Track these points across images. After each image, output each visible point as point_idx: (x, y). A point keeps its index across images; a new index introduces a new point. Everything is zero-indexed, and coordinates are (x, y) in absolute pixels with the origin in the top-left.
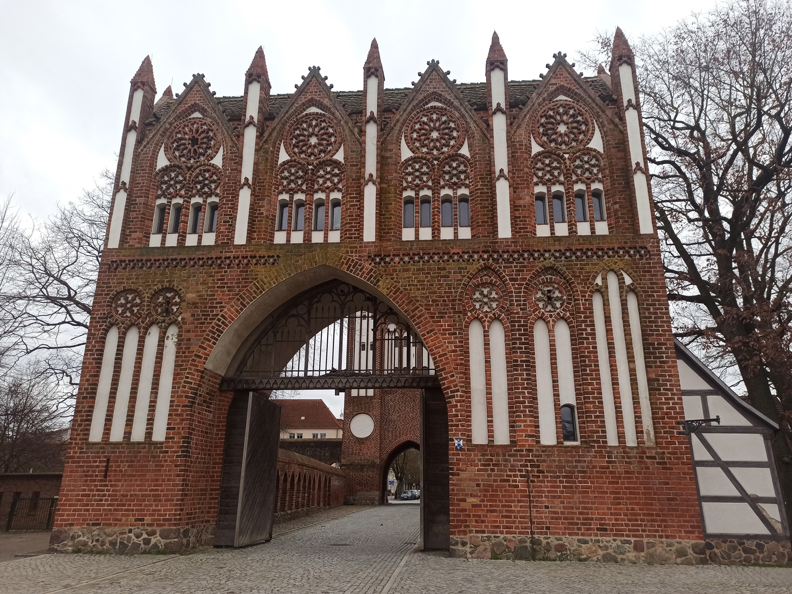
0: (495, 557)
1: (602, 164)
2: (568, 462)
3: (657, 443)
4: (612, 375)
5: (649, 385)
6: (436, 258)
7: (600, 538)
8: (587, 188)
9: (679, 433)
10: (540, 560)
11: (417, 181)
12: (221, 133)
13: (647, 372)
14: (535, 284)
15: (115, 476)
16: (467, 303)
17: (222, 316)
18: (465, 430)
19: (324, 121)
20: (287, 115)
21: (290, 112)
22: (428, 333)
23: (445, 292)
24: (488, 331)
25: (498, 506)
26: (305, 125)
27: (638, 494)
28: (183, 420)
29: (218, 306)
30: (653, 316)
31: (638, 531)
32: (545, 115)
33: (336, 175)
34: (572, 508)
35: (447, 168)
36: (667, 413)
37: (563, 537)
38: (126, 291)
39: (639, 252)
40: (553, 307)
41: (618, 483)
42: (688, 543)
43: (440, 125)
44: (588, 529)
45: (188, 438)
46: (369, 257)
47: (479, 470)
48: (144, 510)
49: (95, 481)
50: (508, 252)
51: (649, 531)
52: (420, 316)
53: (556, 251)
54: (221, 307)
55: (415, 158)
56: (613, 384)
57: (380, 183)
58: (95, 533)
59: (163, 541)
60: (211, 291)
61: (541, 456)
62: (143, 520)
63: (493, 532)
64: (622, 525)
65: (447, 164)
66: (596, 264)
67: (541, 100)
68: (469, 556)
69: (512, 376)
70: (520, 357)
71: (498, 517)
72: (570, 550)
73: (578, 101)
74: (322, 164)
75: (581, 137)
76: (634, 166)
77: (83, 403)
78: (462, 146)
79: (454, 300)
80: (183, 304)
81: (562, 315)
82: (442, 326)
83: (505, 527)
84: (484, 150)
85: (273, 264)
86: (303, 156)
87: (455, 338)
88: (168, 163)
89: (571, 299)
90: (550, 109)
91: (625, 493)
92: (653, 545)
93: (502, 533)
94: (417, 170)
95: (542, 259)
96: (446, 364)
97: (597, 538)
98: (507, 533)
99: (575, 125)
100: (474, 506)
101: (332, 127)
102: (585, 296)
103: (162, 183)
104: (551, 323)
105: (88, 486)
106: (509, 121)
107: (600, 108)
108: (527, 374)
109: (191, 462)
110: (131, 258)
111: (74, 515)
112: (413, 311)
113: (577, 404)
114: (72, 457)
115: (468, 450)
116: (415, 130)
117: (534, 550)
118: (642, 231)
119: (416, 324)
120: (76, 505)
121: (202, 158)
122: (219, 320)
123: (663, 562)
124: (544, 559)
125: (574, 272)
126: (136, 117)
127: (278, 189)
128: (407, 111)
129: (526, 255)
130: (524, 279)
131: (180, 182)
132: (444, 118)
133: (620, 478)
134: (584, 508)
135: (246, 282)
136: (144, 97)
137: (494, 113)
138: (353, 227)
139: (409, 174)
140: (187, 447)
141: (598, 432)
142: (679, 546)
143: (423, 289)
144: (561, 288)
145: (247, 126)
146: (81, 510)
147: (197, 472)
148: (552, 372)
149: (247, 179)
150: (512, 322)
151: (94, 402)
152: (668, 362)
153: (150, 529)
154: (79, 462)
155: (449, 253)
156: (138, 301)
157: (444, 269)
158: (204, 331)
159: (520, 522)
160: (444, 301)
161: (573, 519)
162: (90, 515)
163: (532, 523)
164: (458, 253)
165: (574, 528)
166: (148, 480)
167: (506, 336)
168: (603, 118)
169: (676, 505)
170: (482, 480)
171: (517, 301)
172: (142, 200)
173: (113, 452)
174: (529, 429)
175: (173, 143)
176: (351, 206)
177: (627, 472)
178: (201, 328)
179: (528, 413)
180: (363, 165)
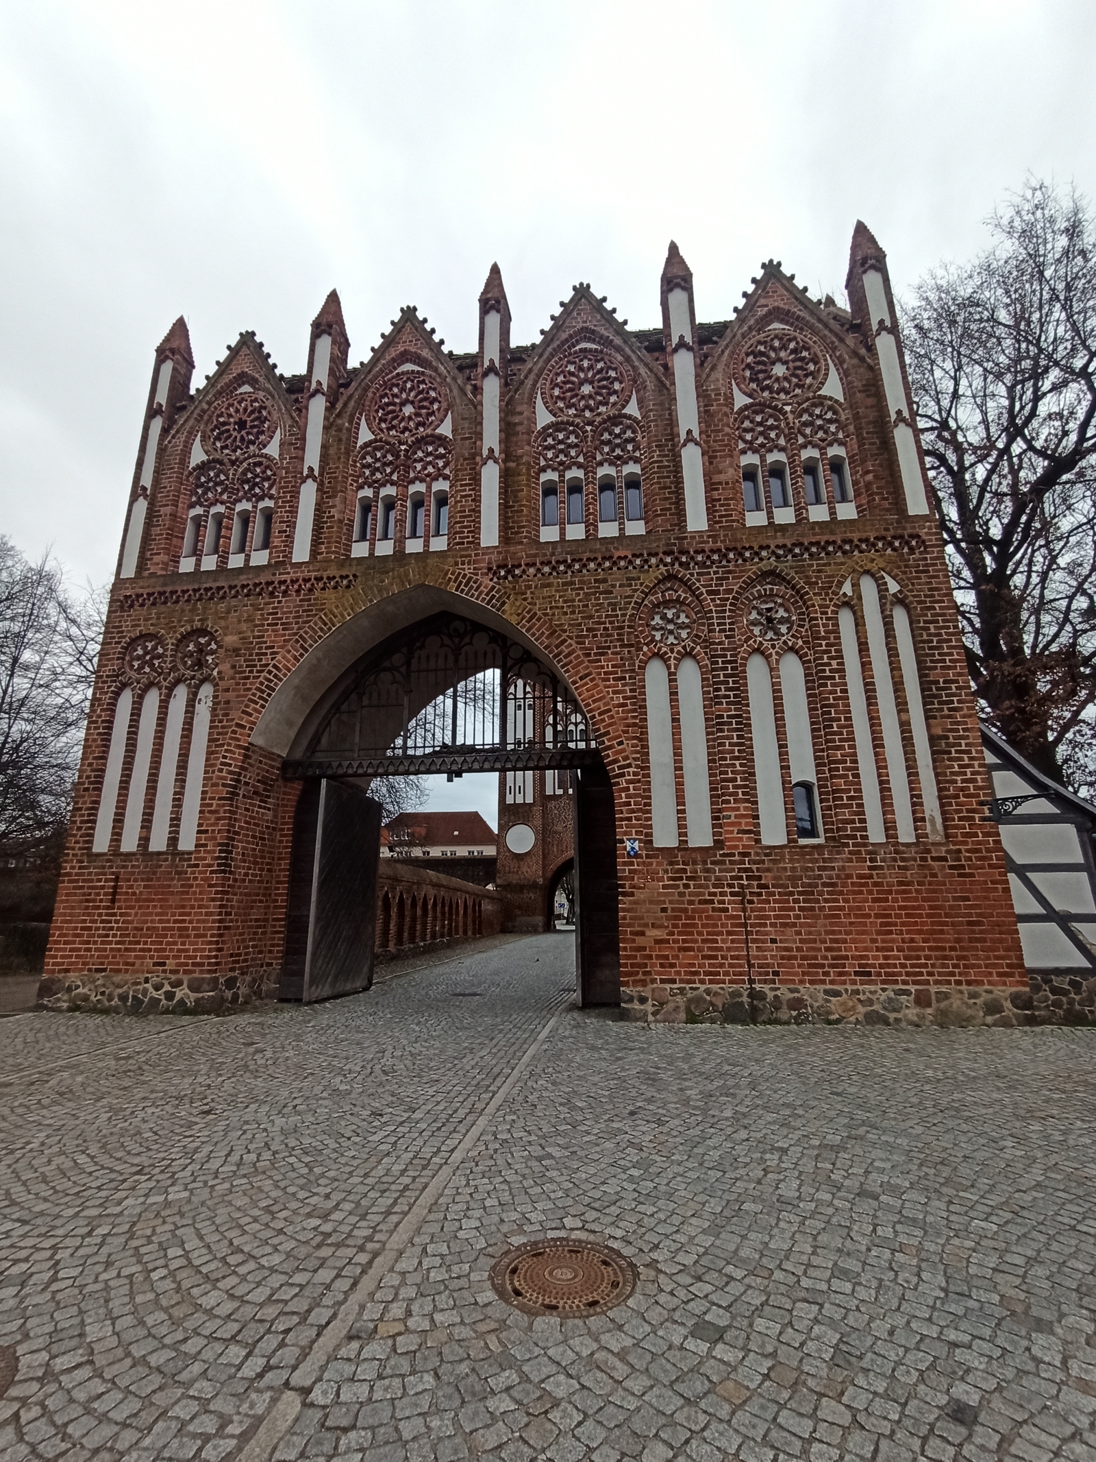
0: (692, 1019)
1: (843, 417)
2: (807, 869)
3: (947, 836)
4: (873, 732)
5: (931, 746)
6: (592, 565)
7: (861, 988)
8: (822, 454)
9: (983, 819)
10: (764, 1023)
11: (562, 457)
12: (277, 409)
13: (928, 727)
14: (747, 598)
15: (126, 900)
16: (641, 632)
17: (275, 666)
18: (641, 826)
19: (423, 382)
20: (370, 377)
21: (373, 372)
22: (581, 678)
23: (607, 616)
24: (675, 674)
25: (696, 941)
26: (396, 390)
27: (920, 916)
28: (219, 819)
29: (269, 651)
30: (935, 639)
31: (921, 974)
32: (752, 353)
33: (441, 456)
34: (815, 941)
35: (606, 436)
36: (962, 789)
37: (801, 988)
38: (145, 637)
39: (907, 543)
40: (775, 634)
41: (887, 900)
42: (1003, 991)
43: (594, 375)
44: (840, 974)
45: (227, 845)
46: (490, 569)
47: (664, 887)
48: (164, 950)
49: (98, 907)
50: (703, 551)
51: (940, 974)
52: (569, 654)
53: (778, 547)
54: (272, 653)
55: (557, 423)
56: (875, 747)
57: (505, 461)
58: (99, 982)
59: (193, 996)
60: (259, 631)
61: (763, 862)
62: (164, 964)
63: (689, 982)
64: (895, 966)
65: (606, 430)
66: (842, 564)
67: (745, 328)
68: (651, 1018)
69: (714, 740)
70: (726, 710)
71: (696, 957)
72: (812, 1007)
73: (802, 329)
74: (420, 442)
75: (809, 380)
76: (893, 417)
77: (83, 796)
78: (627, 402)
79: (622, 628)
80: (221, 651)
81: (790, 644)
82: (602, 667)
83: (707, 973)
84: (662, 404)
85: (348, 587)
86: (393, 432)
87: (623, 685)
88: (205, 458)
89: (804, 620)
90: (759, 343)
91: (898, 916)
92: (946, 996)
93: (702, 982)
94: (561, 442)
95: (756, 560)
96: (610, 725)
97: (855, 987)
98: (711, 982)
99: (798, 364)
100: (657, 942)
101: (434, 389)
102: (826, 613)
103: (198, 486)
104: (774, 657)
105: (89, 914)
106: (698, 361)
107: (836, 335)
108: (739, 737)
109: (235, 880)
110: (150, 590)
111: (71, 957)
112: (557, 647)
113: (819, 779)
114: (69, 874)
115: (648, 856)
116: (557, 385)
117: (754, 1008)
118: (912, 512)
119: (563, 667)
120: (74, 942)
121: (252, 448)
122: (270, 672)
123: (964, 1022)
124: (771, 1022)
125: (807, 577)
126: (162, 398)
127: (357, 482)
128: (545, 357)
129: (731, 555)
130: (729, 591)
131: (222, 483)
132: (599, 366)
133: (890, 892)
134: (832, 941)
135: (308, 616)
136: (174, 369)
137: (675, 350)
138: (465, 527)
139: (549, 448)
140: (225, 858)
141: (853, 822)
142: (989, 996)
143: (573, 612)
144: (787, 604)
145: (313, 395)
146: (79, 950)
147: (246, 895)
148: (778, 733)
149: (311, 469)
150: (713, 656)
151: (99, 796)
152: (961, 709)
153: (173, 977)
154: (77, 881)
155: (611, 558)
156: (160, 650)
157: (605, 581)
158: (249, 689)
159: (731, 965)
160: (606, 629)
161: (816, 958)
162: (92, 956)
163: (750, 966)
164: (626, 557)
165: (818, 973)
166: (171, 907)
167: (703, 680)
168: (842, 351)
169: (981, 932)
170: (671, 902)
171: (719, 624)
172: (168, 510)
173: (125, 867)
174: (743, 821)
175: (213, 430)
176: (462, 497)
177: (900, 883)
178: (244, 684)
179: (740, 796)
180: (479, 436)
